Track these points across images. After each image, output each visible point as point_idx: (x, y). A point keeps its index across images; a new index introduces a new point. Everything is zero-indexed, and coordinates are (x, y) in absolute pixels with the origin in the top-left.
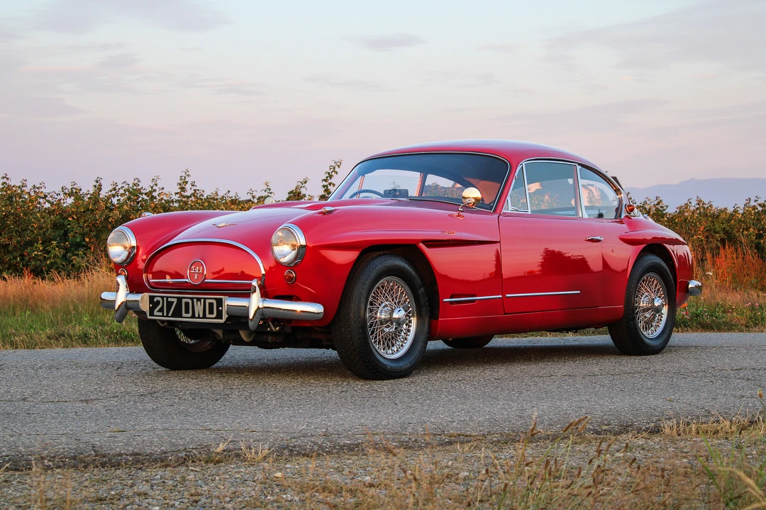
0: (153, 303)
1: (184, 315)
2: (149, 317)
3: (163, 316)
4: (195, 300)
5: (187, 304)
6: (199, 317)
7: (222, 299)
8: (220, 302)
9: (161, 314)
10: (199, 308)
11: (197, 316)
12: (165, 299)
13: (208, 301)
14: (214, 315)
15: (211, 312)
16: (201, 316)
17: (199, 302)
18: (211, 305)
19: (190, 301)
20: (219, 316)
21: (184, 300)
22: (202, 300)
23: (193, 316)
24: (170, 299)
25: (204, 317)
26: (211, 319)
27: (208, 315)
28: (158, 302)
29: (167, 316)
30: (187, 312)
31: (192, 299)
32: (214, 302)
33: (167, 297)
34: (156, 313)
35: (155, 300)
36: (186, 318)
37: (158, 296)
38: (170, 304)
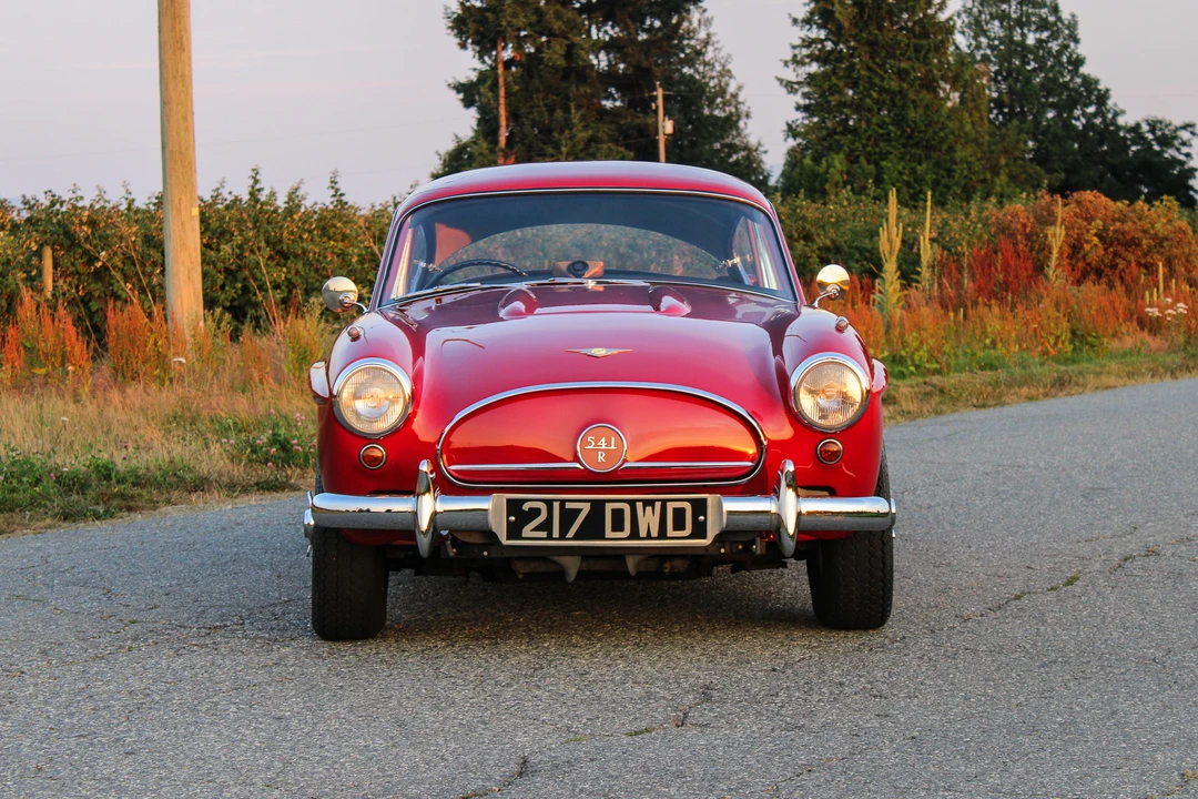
0: (519, 516)
1: (609, 533)
2: (505, 542)
3: (550, 537)
4: (639, 505)
5: (618, 514)
6: (649, 537)
7: (705, 500)
8: (700, 507)
9: (544, 534)
10: (649, 520)
11: (643, 533)
12: (556, 505)
13: (670, 507)
14: (688, 531)
15: (679, 525)
16: (654, 533)
17: (649, 509)
18: (679, 513)
19: (627, 508)
20: (699, 530)
21: (609, 507)
22: (658, 505)
23: (635, 535)
24: (569, 505)
25: (662, 534)
26: (679, 539)
27: (670, 532)
28: (536, 512)
29: (562, 536)
30: (618, 526)
31: (632, 503)
32: (688, 506)
33: (563, 502)
34: (527, 531)
35: (526, 507)
36: (614, 539)
37: (533, 501)
38: (568, 516)
